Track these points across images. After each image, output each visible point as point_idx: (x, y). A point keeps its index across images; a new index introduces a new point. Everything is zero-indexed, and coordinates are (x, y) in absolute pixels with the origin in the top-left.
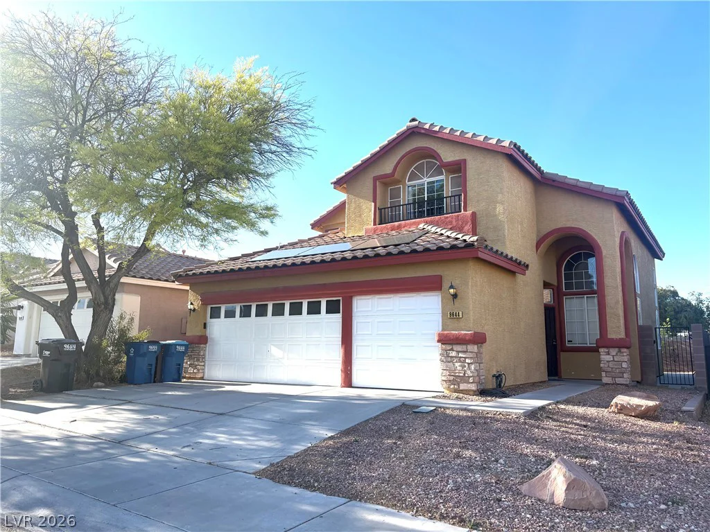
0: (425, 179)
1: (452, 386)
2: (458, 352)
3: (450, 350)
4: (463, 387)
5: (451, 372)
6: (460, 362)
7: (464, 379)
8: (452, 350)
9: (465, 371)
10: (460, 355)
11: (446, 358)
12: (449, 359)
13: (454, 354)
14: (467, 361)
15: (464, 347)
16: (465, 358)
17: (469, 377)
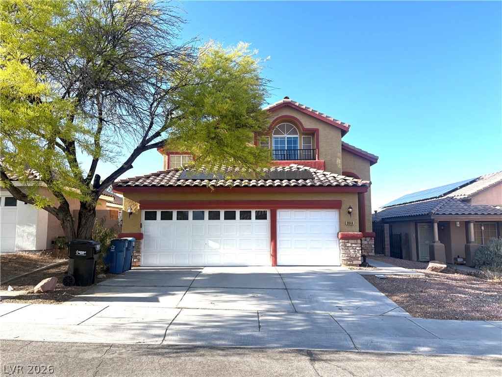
0: (285, 135)
1: (349, 263)
2: (352, 244)
3: (347, 243)
4: (355, 262)
5: (348, 255)
6: (353, 249)
7: (356, 258)
8: (348, 242)
9: (356, 254)
10: (353, 245)
11: (346, 248)
12: (347, 248)
13: (349, 245)
14: (357, 248)
15: (356, 241)
16: (356, 247)
17: (358, 257)
